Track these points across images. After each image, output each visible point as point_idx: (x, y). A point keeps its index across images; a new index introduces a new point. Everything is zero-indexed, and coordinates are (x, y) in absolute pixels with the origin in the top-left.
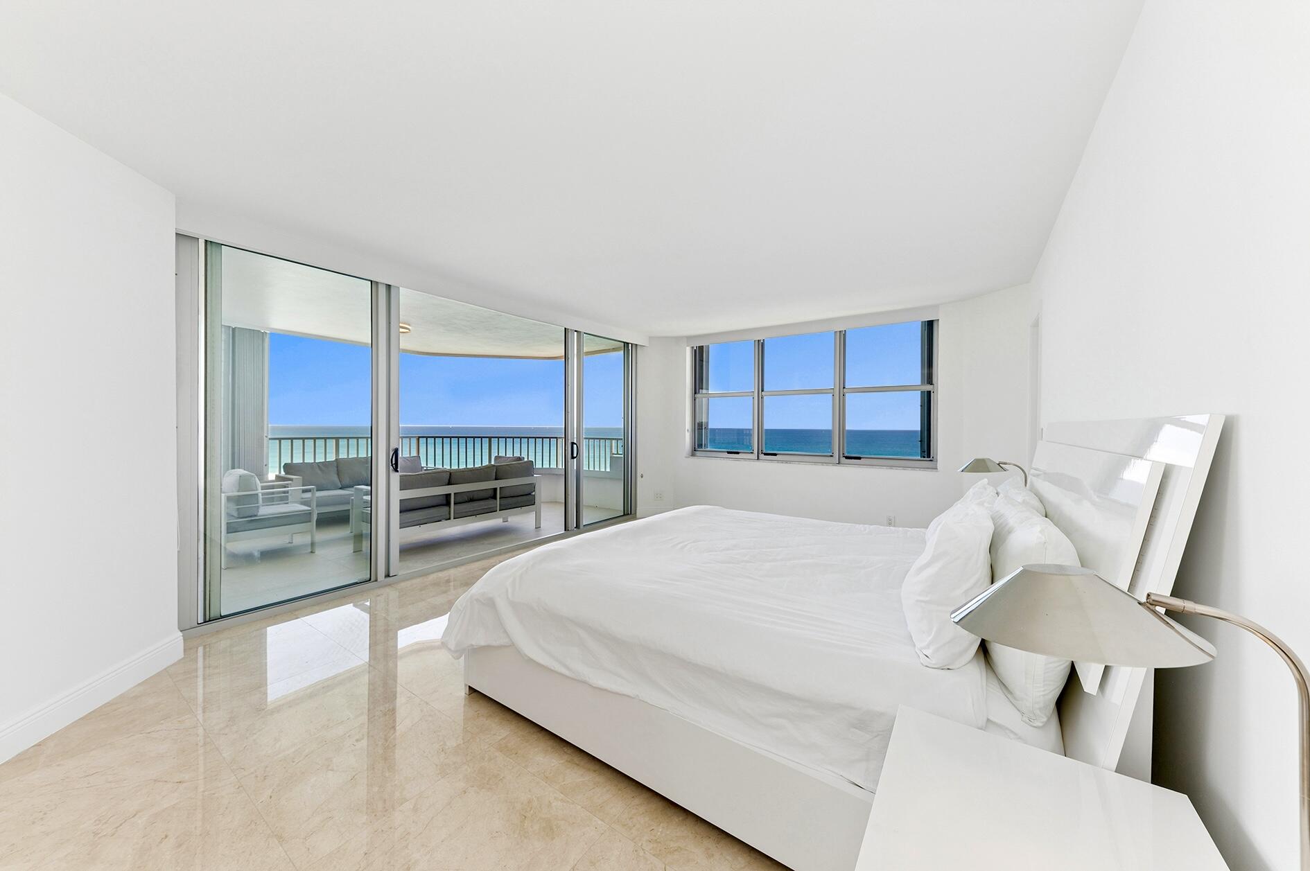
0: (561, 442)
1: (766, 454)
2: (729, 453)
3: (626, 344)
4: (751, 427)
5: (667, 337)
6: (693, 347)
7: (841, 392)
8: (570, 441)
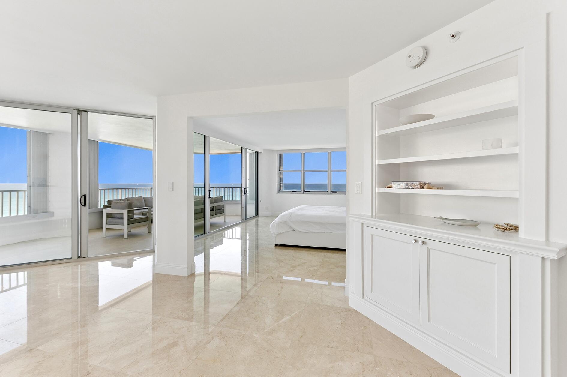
0: (240, 190)
1: (306, 192)
2: (292, 191)
3: (256, 152)
4: (301, 183)
5: (269, 150)
6: (278, 154)
7: (330, 171)
8: (244, 188)
